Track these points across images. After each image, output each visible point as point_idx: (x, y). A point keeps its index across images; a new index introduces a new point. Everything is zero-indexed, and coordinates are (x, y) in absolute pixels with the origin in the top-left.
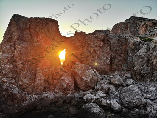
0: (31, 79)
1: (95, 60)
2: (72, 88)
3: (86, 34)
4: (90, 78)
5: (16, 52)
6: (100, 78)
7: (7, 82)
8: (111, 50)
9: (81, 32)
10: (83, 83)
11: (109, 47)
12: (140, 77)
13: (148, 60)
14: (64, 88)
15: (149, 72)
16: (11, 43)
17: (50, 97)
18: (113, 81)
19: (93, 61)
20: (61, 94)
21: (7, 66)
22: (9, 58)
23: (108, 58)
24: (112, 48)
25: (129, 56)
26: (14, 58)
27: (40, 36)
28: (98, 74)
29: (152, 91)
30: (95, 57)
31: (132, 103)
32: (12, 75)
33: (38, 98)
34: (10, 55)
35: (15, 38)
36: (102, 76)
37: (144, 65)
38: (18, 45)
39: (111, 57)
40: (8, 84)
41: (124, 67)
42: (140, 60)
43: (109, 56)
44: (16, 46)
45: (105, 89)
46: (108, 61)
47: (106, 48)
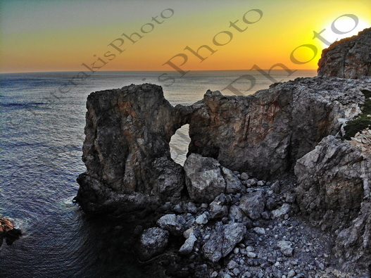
1: (250, 146)
2: (177, 194)
4: (204, 185)
11: (287, 121)
14: (162, 191)
17: (137, 201)
19: (243, 148)
20: (158, 199)
23: (283, 144)
26: (95, 149)
30: (249, 140)
33: (123, 199)
37: (308, 190)
40: (89, 178)
43: (286, 140)
46: (281, 150)
47: (282, 121)
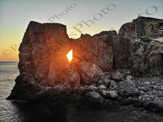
0: (45, 73)
1: (99, 59)
2: (79, 82)
3: (91, 36)
4: (93, 74)
5: (33, 52)
6: (103, 74)
7: (26, 75)
8: (114, 50)
9: (87, 34)
10: (88, 78)
11: (112, 48)
12: (139, 74)
13: (146, 58)
14: (71, 81)
15: (146, 69)
16: (29, 44)
17: (60, 89)
18: (114, 77)
19: (97, 60)
20: (69, 86)
21: (26, 63)
22: (28, 57)
23: (111, 57)
24: (114, 48)
25: (130, 55)
26: (32, 57)
27: (52, 39)
28: (101, 71)
29: (146, 85)
30: (99, 57)
31: (127, 93)
32: (30, 70)
33: (51, 89)
34: (28, 54)
35: (32, 41)
36: (105, 73)
37: (141, 63)
38: (35, 47)
39: (114, 56)
40: (27, 77)
41: (125, 65)
42: (139, 59)
43: (112, 55)
44: (33, 47)
45: (106, 83)
46: (111, 60)
47: (110, 48)
